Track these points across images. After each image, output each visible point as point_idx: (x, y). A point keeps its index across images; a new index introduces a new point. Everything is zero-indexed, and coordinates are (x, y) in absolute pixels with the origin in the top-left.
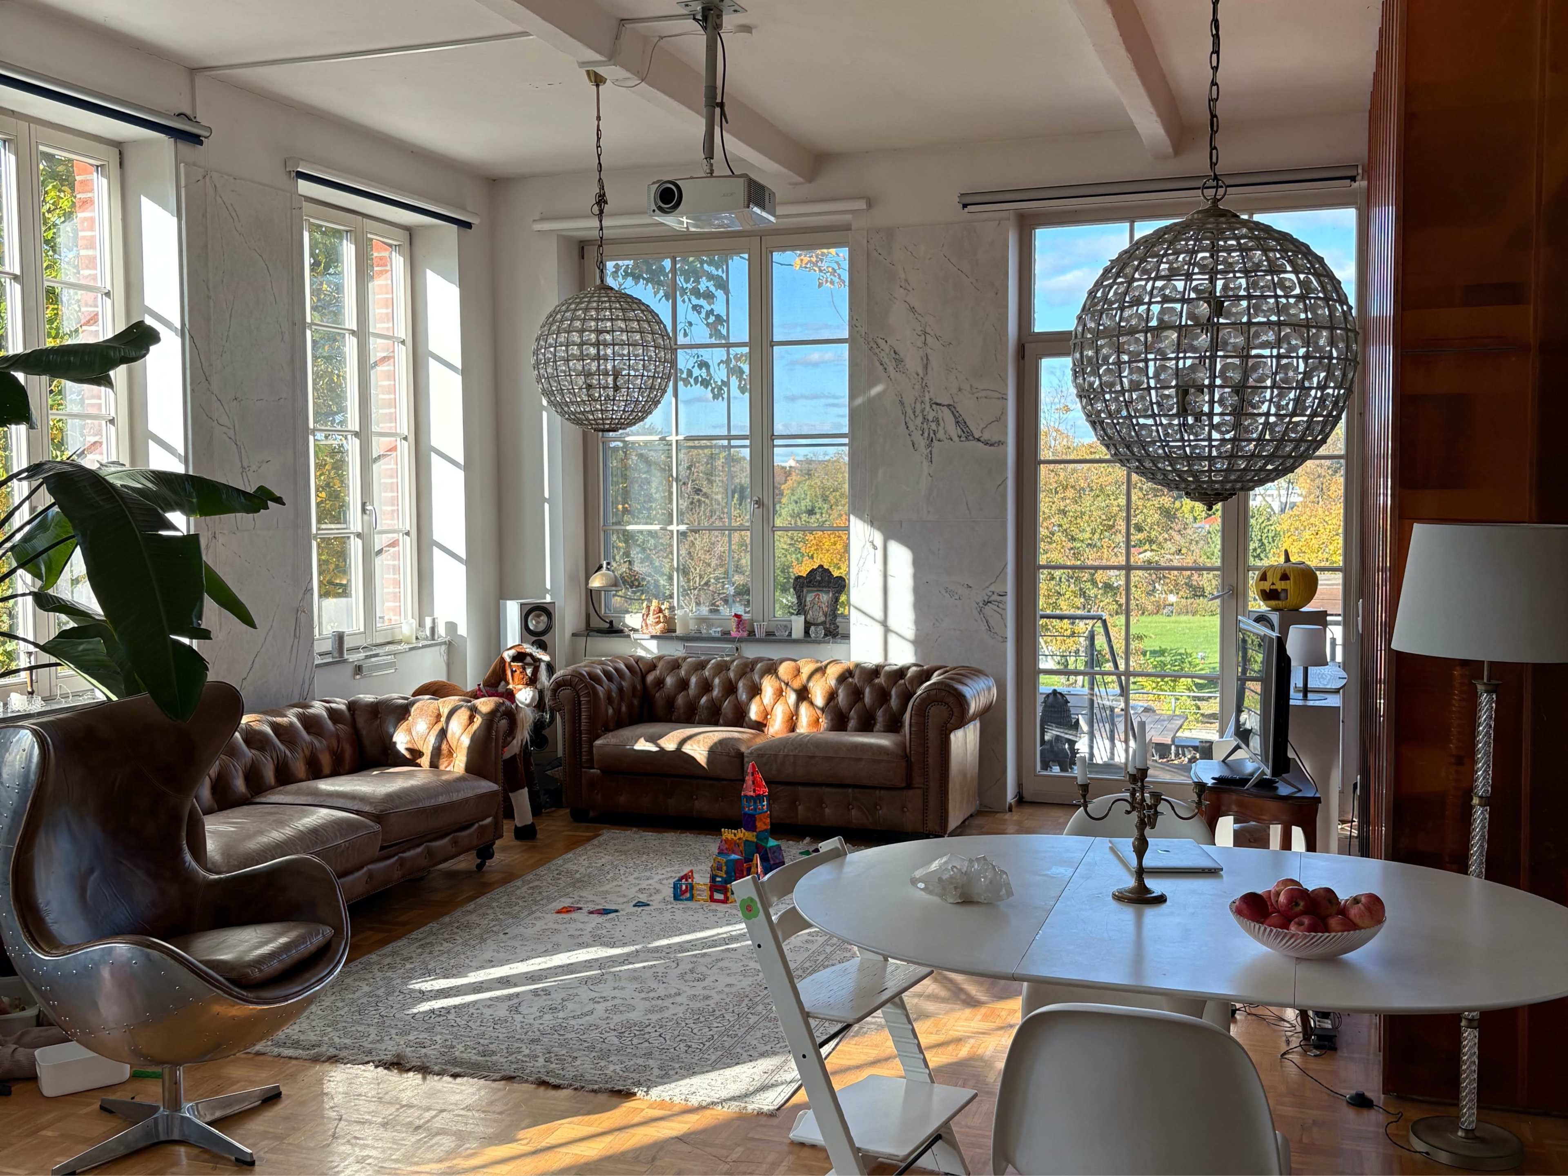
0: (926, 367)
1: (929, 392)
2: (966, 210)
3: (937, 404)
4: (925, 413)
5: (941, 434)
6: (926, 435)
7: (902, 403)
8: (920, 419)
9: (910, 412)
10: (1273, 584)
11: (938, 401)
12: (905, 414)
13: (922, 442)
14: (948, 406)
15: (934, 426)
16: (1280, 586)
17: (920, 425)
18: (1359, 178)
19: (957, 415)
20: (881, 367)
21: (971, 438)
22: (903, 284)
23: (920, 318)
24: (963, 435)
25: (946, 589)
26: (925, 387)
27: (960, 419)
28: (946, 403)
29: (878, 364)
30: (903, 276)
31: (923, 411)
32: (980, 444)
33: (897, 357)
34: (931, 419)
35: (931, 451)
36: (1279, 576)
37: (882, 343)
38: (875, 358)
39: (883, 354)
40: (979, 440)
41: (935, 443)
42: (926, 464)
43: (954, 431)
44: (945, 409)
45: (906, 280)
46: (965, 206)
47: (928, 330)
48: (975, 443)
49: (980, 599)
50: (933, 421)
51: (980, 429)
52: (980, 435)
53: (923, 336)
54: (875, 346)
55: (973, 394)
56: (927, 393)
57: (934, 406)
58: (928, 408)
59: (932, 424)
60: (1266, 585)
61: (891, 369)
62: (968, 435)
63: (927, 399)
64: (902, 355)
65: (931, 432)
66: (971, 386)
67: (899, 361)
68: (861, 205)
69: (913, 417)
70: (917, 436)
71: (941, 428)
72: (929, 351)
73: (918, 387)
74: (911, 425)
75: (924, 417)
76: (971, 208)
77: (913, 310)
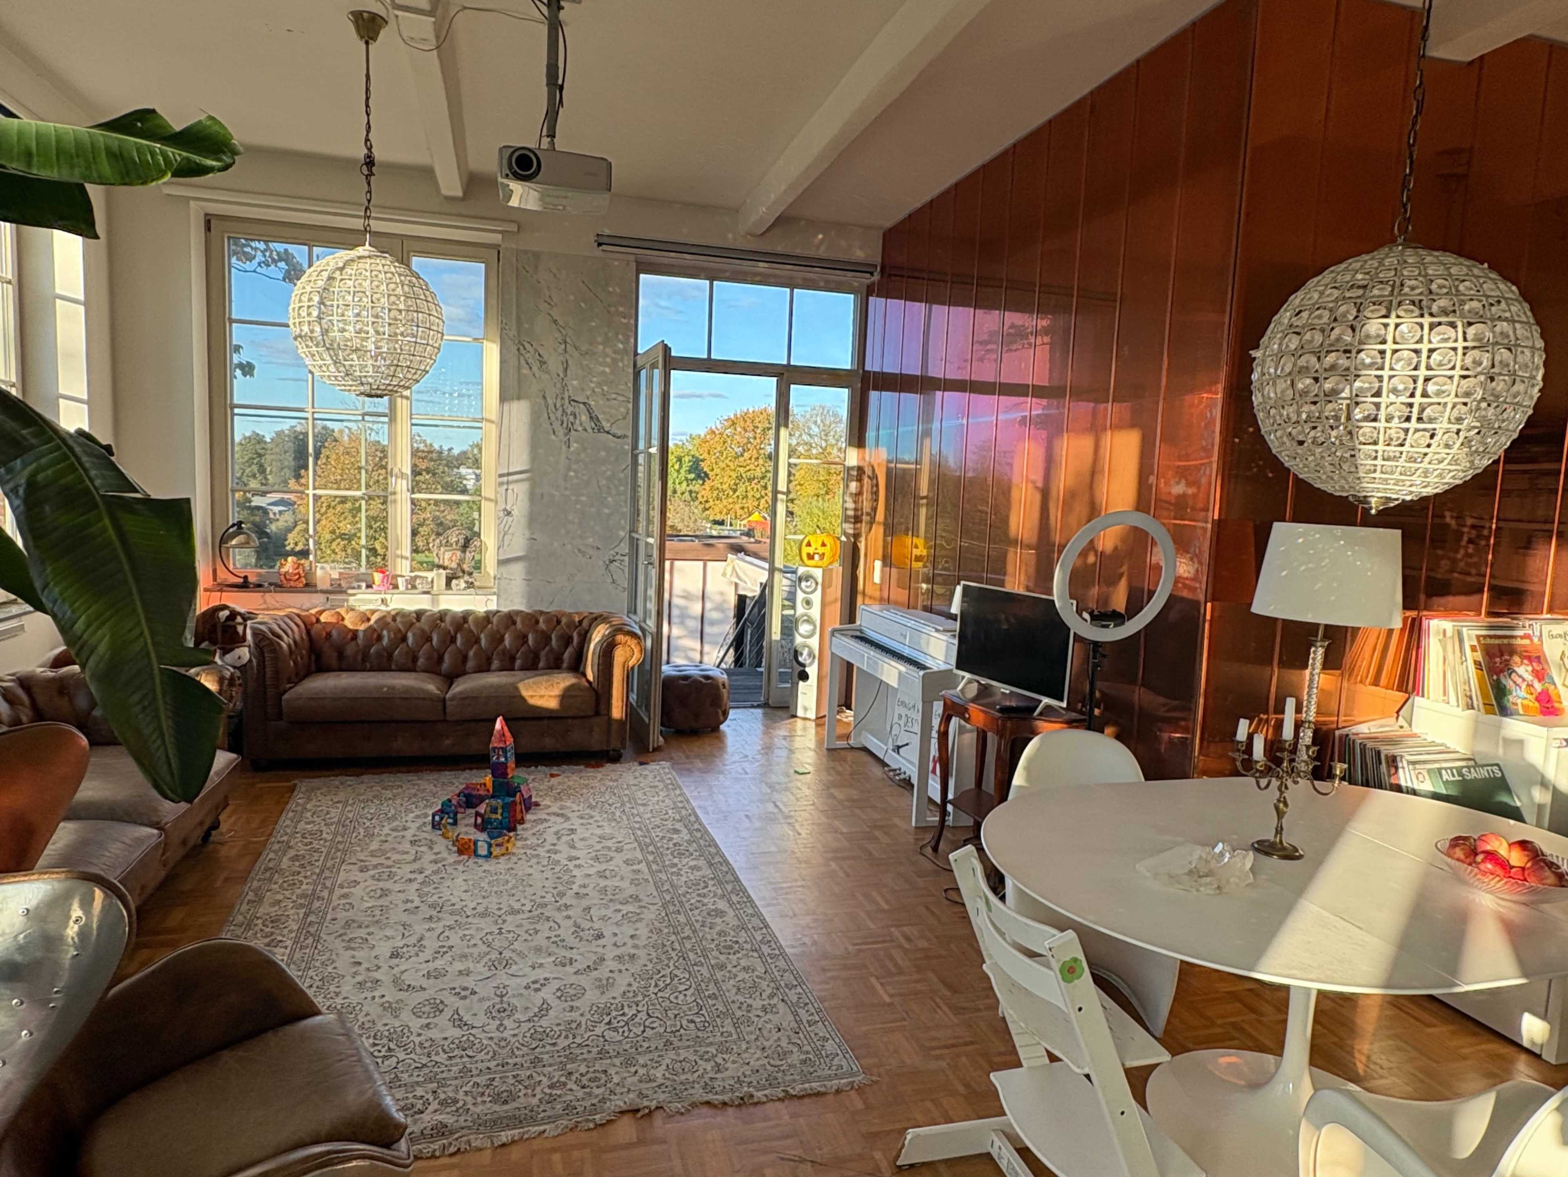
0: (566, 370)
1: (568, 390)
2: (601, 248)
3: (574, 401)
4: (565, 407)
5: (577, 426)
6: (565, 425)
7: (545, 398)
8: (560, 412)
9: (551, 407)
10: (816, 549)
11: (576, 399)
12: (547, 408)
13: (561, 432)
14: (584, 403)
15: (571, 418)
16: (821, 550)
17: (559, 417)
18: (876, 274)
19: (591, 411)
22: (548, 300)
23: (560, 329)
24: (596, 428)
25: (579, 550)
26: (564, 387)
27: (594, 415)
28: (582, 401)
29: (524, 363)
30: (547, 294)
31: (562, 406)
32: (610, 437)
33: (541, 358)
34: (569, 413)
35: (569, 438)
37: (527, 345)
38: (522, 358)
39: (529, 355)
40: (608, 433)
41: (573, 432)
42: (564, 448)
43: (589, 425)
44: (582, 406)
45: (550, 297)
46: (600, 245)
47: (568, 340)
48: (605, 435)
49: (606, 559)
50: (571, 415)
51: (610, 424)
52: (610, 429)
53: (564, 344)
54: (522, 348)
55: (604, 396)
56: (566, 391)
57: (572, 403)
58: (567, 401)
60: (811, 550)
61: (535, 368)
62: (601, 430)
63: (566, 396)
64: (545, 358)
65: (570, 423)
66: (604, 391)
67: (542, 362)
68: (514, 228)
70: (557, 425)
71: (577, 422)
72: (568, 356)
73: (559, 385)
74: (551, 415)
75: (564, 411)
76: (604, 247)
77: (555, 321)
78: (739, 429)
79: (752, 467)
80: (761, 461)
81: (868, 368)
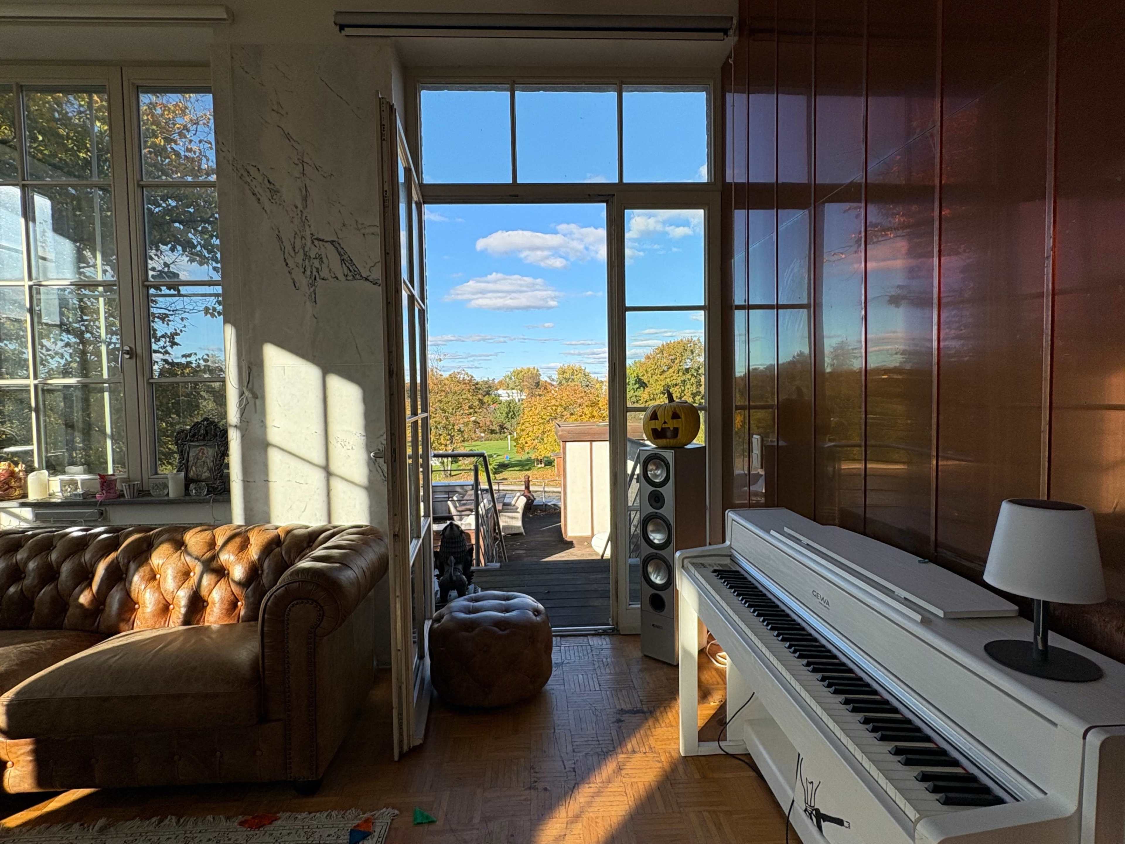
0: (305, 199)
1: (310, 226)
2: (343, 33)
3: (319, 240)
4: (306, 249)
5: (325, 273)
6: (308, 273)
7: (279, 238)
8: (301, 255)
9: (289, 248)
10: (665, 423)
11: (322, 237)
12: (283, 250)
13: (303, 281)
14: (332, 242)
15: (316, 263)
16: (671, 424)
17: (300, 262)
18: (731, 32)
19: (342, 252)
20: (253, 198)
21: (358, 277)
22: (275, 107)
23: (295, 144)
24: (350, 274)
25: (337, 439)
26: (304, 222)
27: (345, 257)
28: (330, 240)
29: (249, 193)
30: (274, 98)
31: (303, 248)
32: (368, 284)
33: (272, 187)
34: (313, 256)
35: (315, 290)
36: (671, 414)
37: (253, 171)
38: (247, 187)
39: (255, 182)
40: (367, 279)
41: (319, 282)
42: (309, 305)
43: (339, 270)
44: (328, 245)
45: (278, 103)
46: (342, 27)
47: (306, 159)
48: (362, 282)
49: (374, 448)
50: (315, 258)
51: (368, 267)
52: (368, 273)
53: (301, 165)
54: (245, 174)
55: (359, 230)
56: (307, 228)
57: (316, 242)
59: (315, 261)
60: (658, 425)
61: (264, 199)
62: (355, 274)
63: (308, 233)
64: (278, 185)
65: (314, 270)
66: (357, 222)
67: (274, 192)
69: (292, 253)
70: (298, 274)
71: (324, 266)
72: (308, 182)
73: (296, 221)
74: (290, 262)
75: (305, 254)
76: (348, 31)
77: (288, 136)
78: (665, 355)
79: (674, 377)
80: (681, 374)
81: (729, 179)
